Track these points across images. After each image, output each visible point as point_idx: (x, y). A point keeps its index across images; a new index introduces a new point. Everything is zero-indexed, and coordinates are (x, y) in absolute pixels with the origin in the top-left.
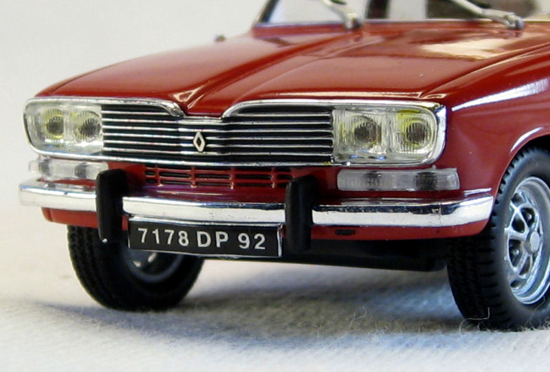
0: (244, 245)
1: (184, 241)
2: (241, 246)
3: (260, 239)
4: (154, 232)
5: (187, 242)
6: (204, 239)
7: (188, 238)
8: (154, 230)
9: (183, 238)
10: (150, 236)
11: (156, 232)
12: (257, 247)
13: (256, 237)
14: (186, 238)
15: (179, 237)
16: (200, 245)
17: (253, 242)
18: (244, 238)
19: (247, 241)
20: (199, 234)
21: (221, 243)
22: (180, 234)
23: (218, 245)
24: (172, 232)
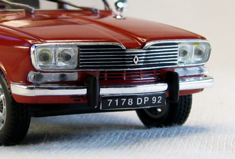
0: (154, 102)
1: (130, 103)
3: (160, 98)
4: (115, 101)
5: (132, 103)
6: (140, 101)
7: (133, 101)
10: (114, 103)
11: (117, 101)
12: (158, 102)
13: (159, 98)
15: (128, 101)
16: (138, 104)
17: (157, 100)
18: (154, 99)
19: (155, 100)
20: (138, 99)
21: (146, 102)
22: (129, 100)
23: (145, 103)
24: (125, 100)
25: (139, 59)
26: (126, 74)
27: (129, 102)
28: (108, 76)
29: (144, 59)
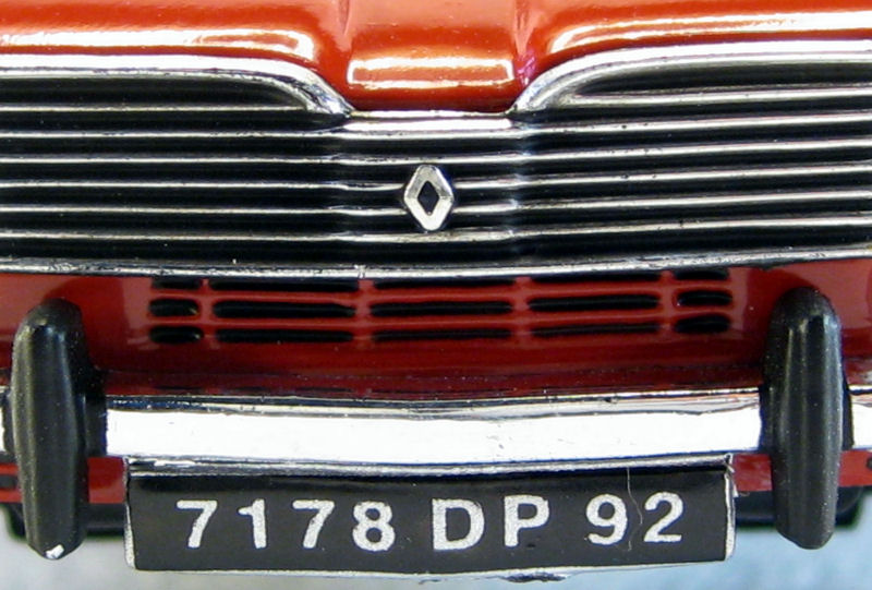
0: (608, 531)
1: (374, 535)
2: (595, 538)
3: (665, 508)
4: (245, 511)
5: (388, 536)
6: (458, 525)
8: (249, 504)
9: (372, 524)
10: (230, 528)
11: (257, 511)
12: (653, 535)
13: (652, 504)
14: (383, 524)
15: (354, 523)
16: (441, 543)
18: (607, 511)
19: (620, 521)
20: (440, 507)
21: (522, 533)
22: (360, 511)
23: (511, 539)
24: (325, 507)
25: (462, 198)
26: (372, 306)
27: (365, 524)
28: (222, 309)
29: (525, 194)
